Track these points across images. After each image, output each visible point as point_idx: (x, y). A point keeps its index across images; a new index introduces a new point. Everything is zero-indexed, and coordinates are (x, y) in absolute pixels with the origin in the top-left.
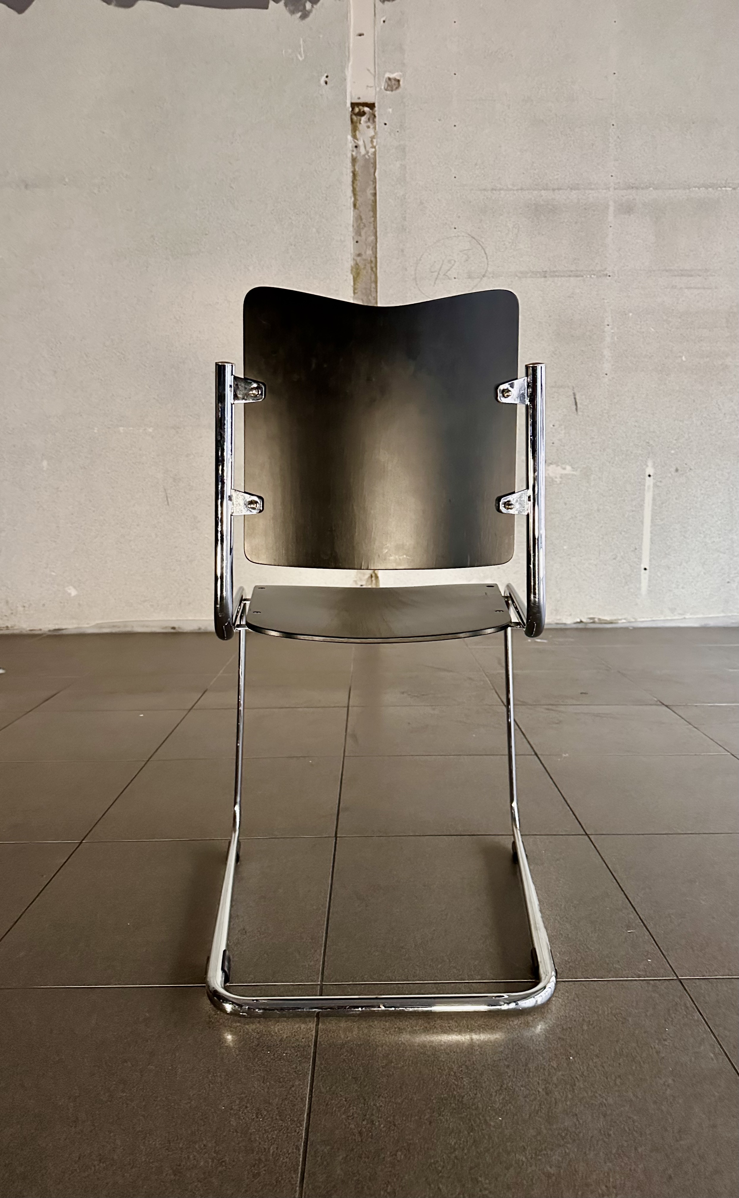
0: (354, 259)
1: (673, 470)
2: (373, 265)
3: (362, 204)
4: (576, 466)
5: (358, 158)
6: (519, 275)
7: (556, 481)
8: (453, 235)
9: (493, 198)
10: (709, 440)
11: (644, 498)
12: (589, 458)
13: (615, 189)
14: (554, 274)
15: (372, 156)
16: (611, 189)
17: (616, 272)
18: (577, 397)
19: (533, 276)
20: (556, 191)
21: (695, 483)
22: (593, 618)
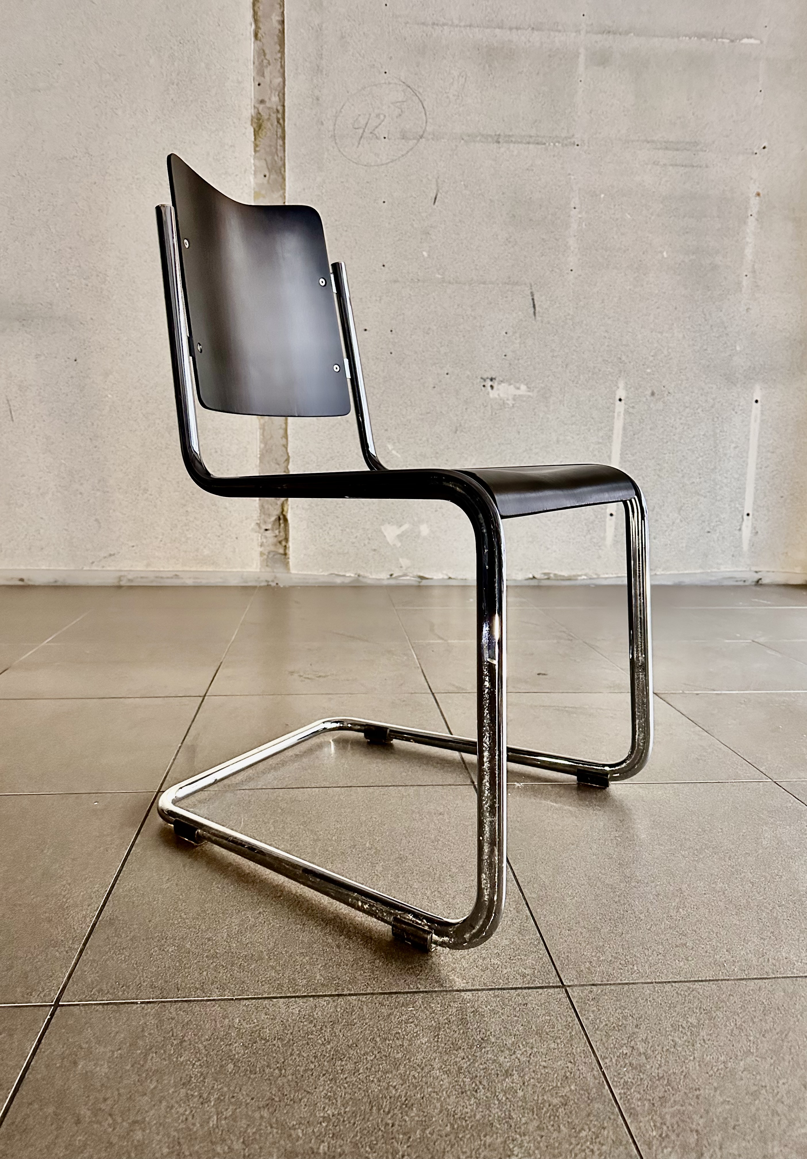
0: (254, 106)
1: (649, 392)
2: (280, 116)
3: (265, 34)
4: (533, 385)
6: (466, 138)
7: (508, 404)
8: (383, 81)
9: (434, 36)
10: (693, 358)
11: (613, 427)
12: (548, 376)
13: (587, 32)
14: (509, 139)
16: (582, 32)
17: (586, 142)
18: (535, 298)
19: (483, 140)
20: (514, 31)
21: (674, 410)
22: (549, 574)
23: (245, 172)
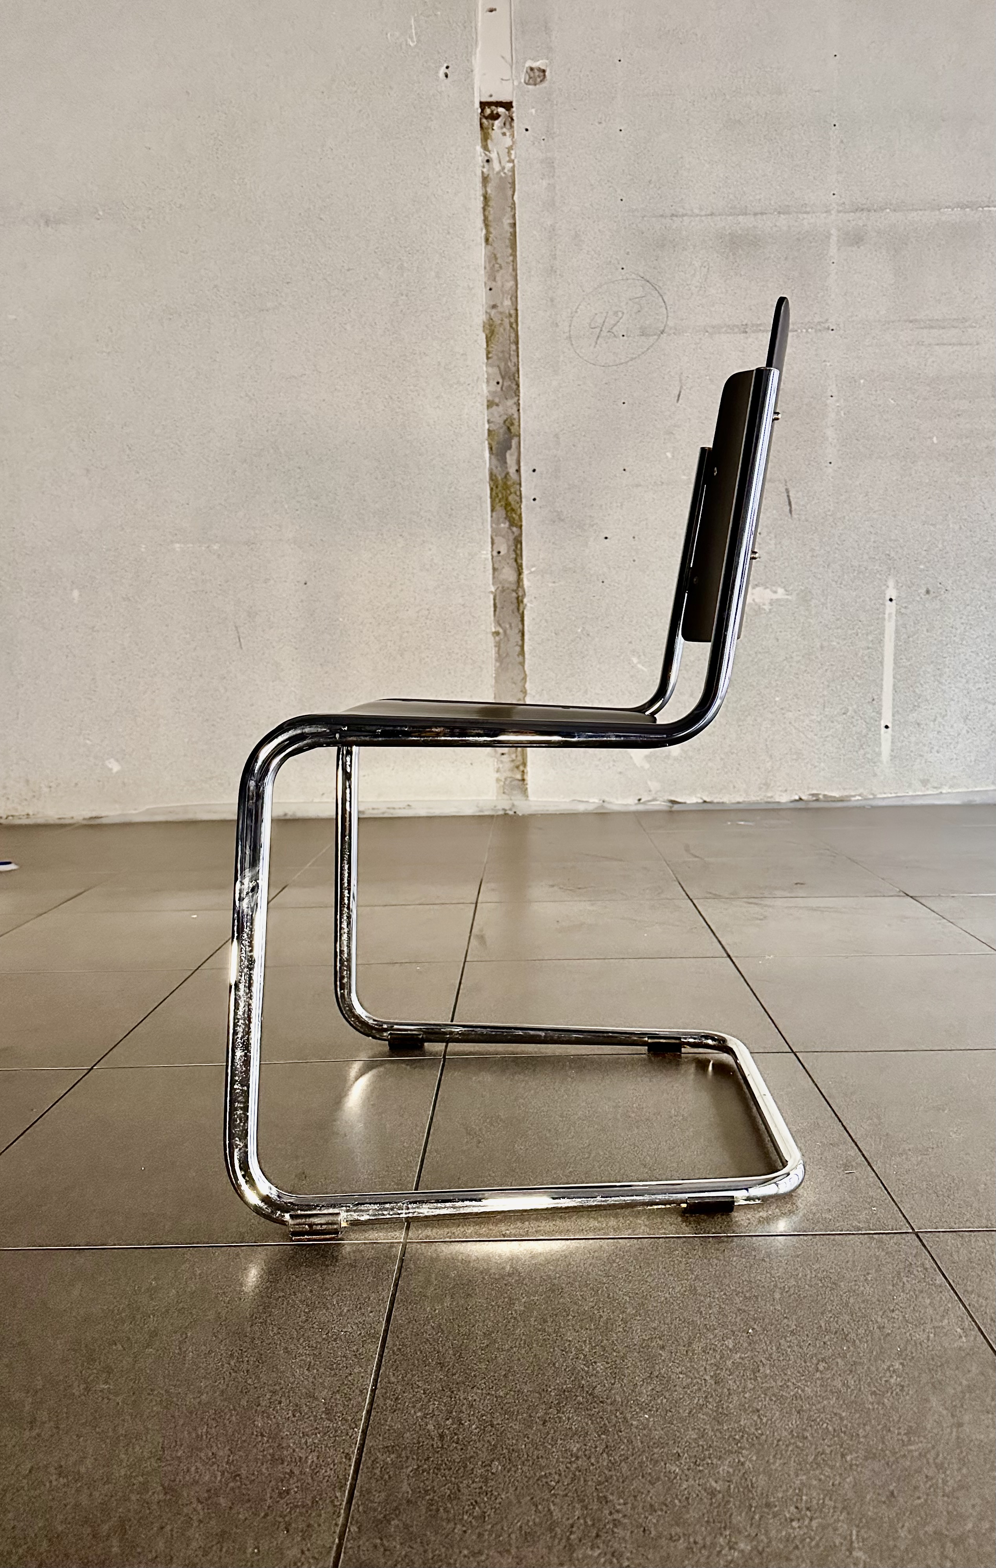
0: (486, 312)
1: (923, 591)
2: (513, 320)
3: (496, 238)
4: (791, 588)
5: (491, 176)
6: (710, 330)
7: (764, 609)
8: (620, 278)
9: (674, 227)
10: (972, 550)
11: (884, 630)
12: (809, 577)
14: (757, 328)
15: (510, 174)
16: (833, 212)
17: (842, 325)
18: (791, 494)
19: (729, 331)
20: (759, 216)
21: (953, 609)
22: (817, 795)
23: (477, 380)
